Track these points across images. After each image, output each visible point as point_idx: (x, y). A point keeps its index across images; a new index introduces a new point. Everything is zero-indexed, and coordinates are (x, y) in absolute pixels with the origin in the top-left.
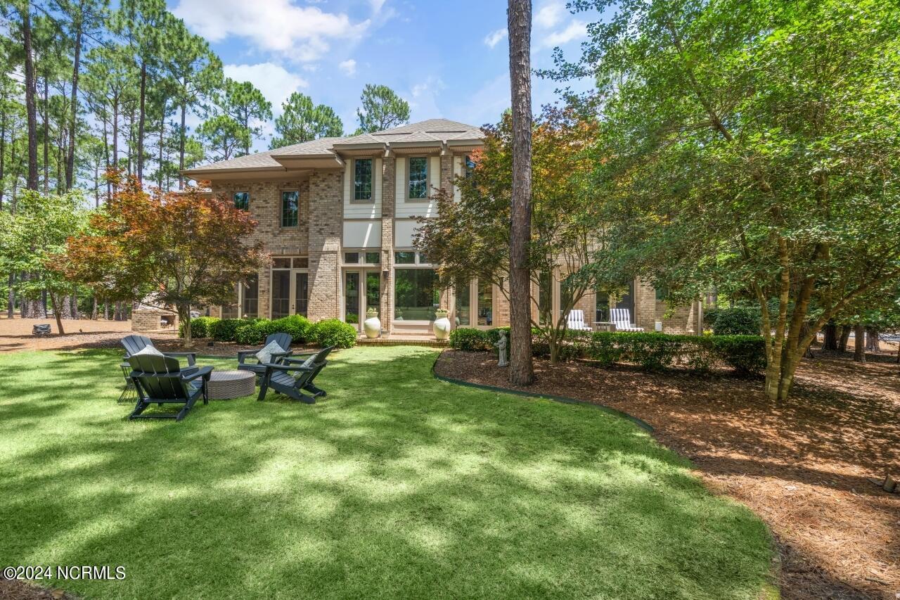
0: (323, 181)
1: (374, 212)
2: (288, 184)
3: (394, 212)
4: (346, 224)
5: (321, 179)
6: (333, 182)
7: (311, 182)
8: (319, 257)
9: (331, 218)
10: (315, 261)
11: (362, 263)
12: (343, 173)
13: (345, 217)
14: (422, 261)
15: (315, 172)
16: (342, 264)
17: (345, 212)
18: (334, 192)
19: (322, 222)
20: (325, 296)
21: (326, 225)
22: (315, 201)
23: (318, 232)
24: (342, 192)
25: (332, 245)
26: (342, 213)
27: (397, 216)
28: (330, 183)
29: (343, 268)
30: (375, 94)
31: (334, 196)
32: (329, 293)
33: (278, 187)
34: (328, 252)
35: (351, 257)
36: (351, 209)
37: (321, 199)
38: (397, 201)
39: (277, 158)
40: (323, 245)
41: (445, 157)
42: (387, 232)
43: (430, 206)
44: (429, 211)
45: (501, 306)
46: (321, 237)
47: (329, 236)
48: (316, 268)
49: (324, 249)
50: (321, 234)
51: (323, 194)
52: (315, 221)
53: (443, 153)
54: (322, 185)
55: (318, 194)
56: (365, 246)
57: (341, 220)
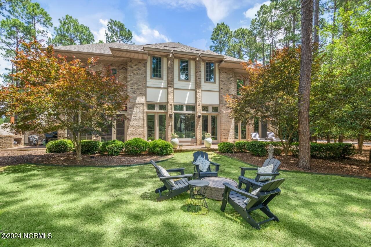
0: (136, 65)
1: (163, 84)
2: (111, 65)
3: (173, 85)
4: (148, 89)
5: (134, 64)
6: (141, 66)
7: (128, 65)
8: (134, 105)
9: (140, 86)
10: (131, 108)
11: (157, 110)
12: (146, 62)
13: (147, 85)
14: (187, 110)
15: (131, 60)
16: (146, 110)
17: (147, 83)
18: (142, 72)
19: (135, 87)
20: (137, 127)
21: (137, 89)
22: (131, 76)
23: (133, 92)
24: (146, 72)
25: (140, 99)
26: (146, 84)
27: (175, 87)
28: (140, 67)
29: (146, 112)
30: (115, 25)
31: (142, 74)
32: (140, 125)
33: (105, 65)
34: (138, 104)
35: (151, 106)
36: (151, 82)
37: (134, 75)
38: (175, 80)
39: (112, 49)
40: (136, 99)
41: (198, 61)
42: (170, 95)
43: (191, 84)
44: (190, 86)
45: (222, 131)
46: (134, 95)
47: (139, 95)
48: (132, 112)
49: (137, 102)
50: (135, 93)
51: (135, 72)
52: (131, 86)
53: (198, 59)
54: (135, 68)
55: (132, 72)
56: (158, 101)
57: (146, 87)
